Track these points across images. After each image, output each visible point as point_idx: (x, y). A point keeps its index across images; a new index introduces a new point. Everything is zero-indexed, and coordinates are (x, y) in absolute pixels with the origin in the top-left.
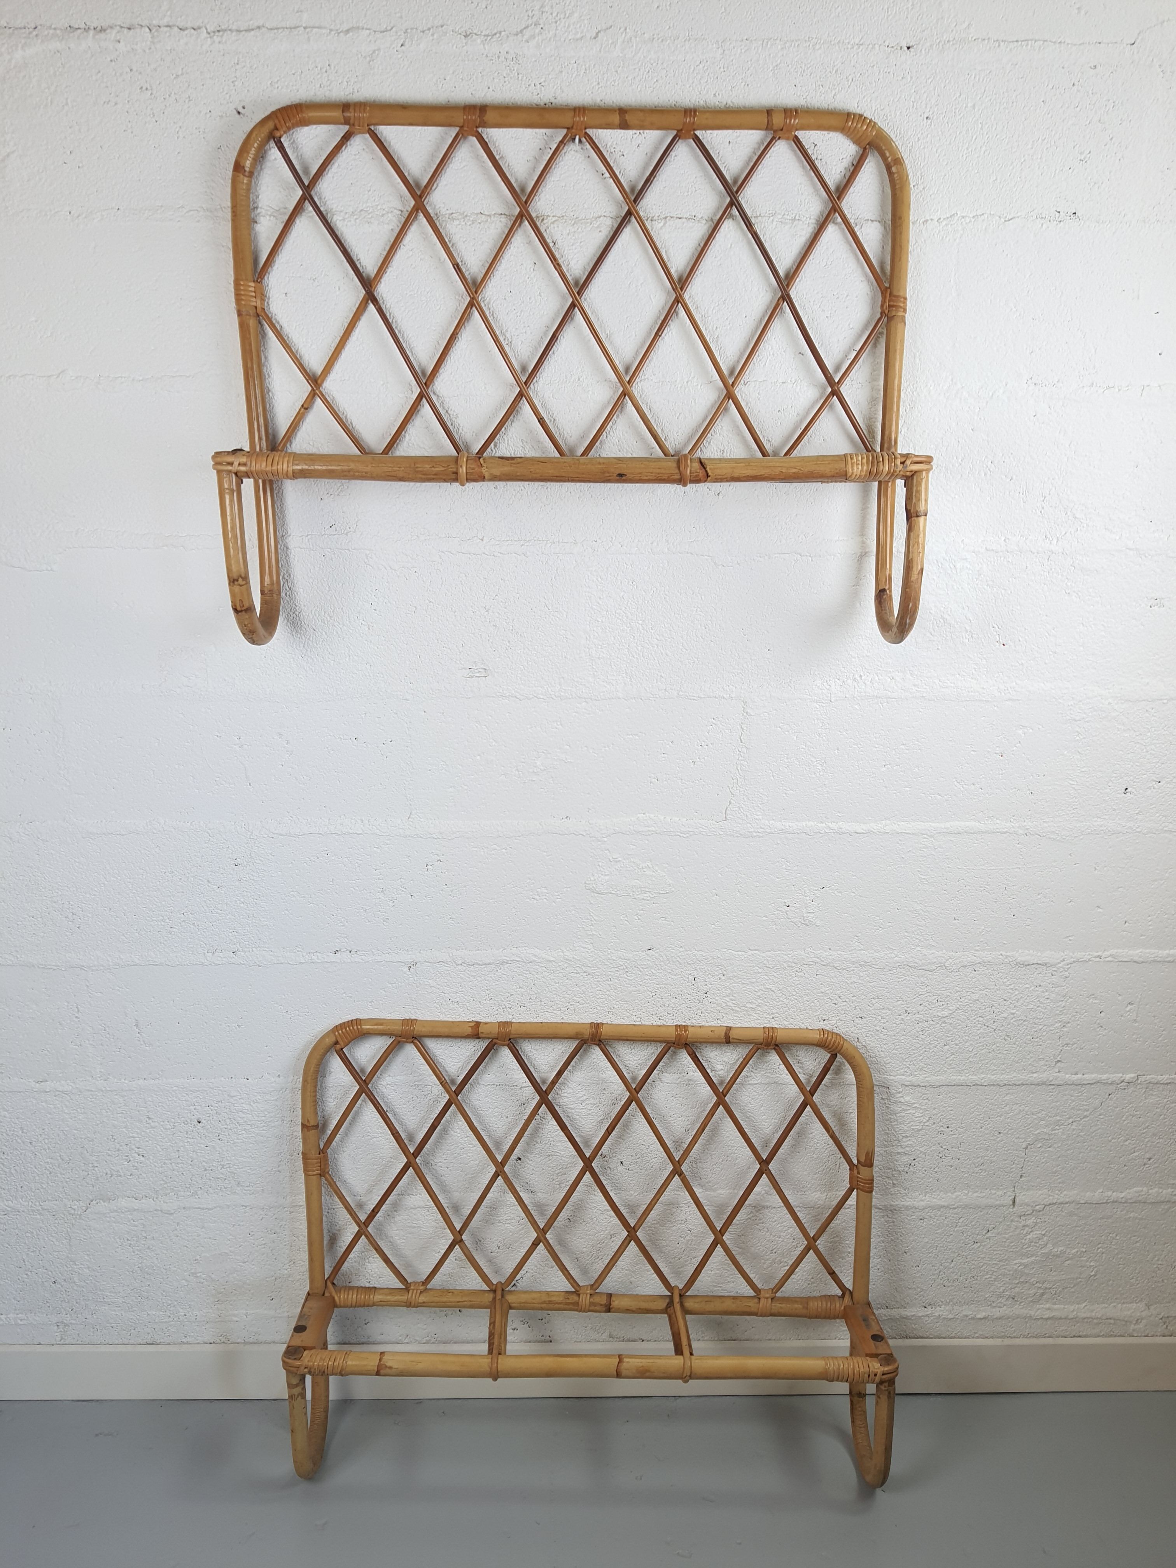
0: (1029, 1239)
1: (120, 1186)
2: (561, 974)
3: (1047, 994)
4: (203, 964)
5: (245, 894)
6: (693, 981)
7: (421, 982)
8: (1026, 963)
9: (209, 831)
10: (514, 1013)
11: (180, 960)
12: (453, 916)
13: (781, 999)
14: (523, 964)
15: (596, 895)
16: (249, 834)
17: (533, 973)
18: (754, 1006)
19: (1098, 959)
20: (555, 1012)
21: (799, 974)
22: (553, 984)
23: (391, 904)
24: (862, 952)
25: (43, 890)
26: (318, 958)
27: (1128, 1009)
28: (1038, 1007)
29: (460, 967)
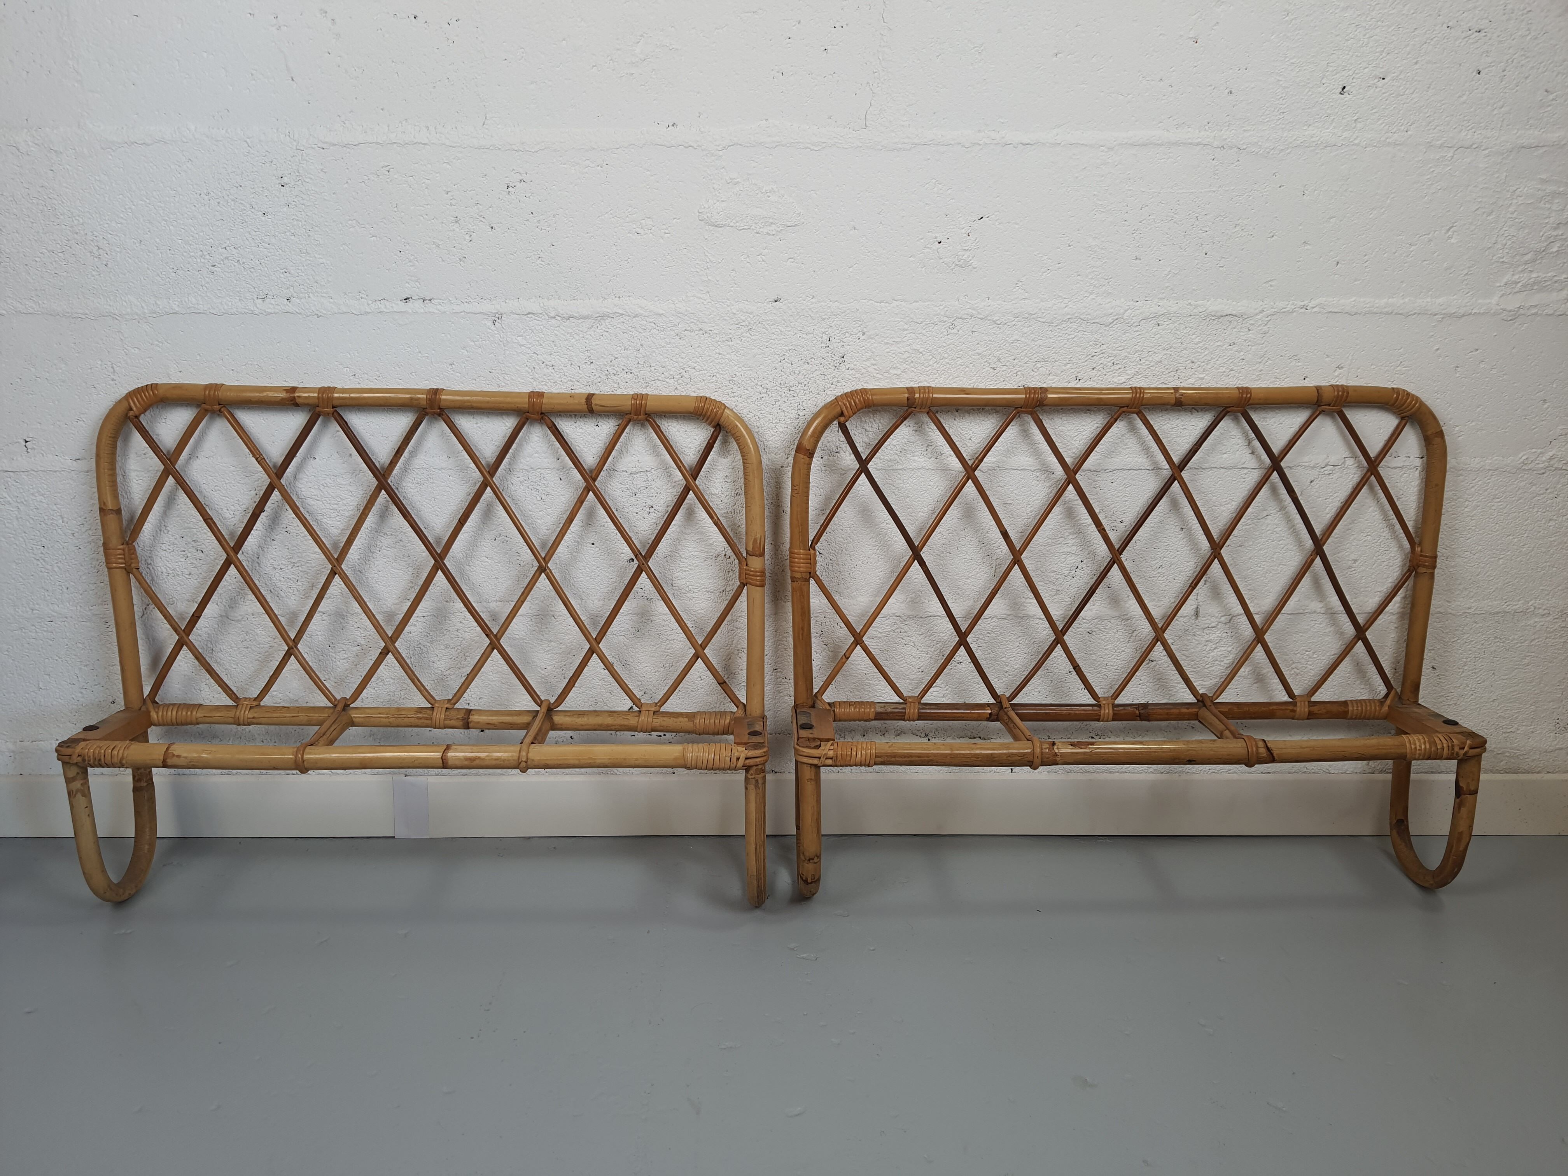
0: (1213, 657)
1: (179, 589)
2: (672, 333)
3: (1242, 353)
4: (252, 313)
5: (295, 223)
6: (828, 342)
7: (509, 340)
8: (1219, 314)
9: (248, 140)
10: (620, 381)
11: (226, 307)
12: (542, 255)
13: (931, 363)
14: (628, 318)
15: (712, 228)
16: (295, 144)
17: (640, 330)
18: (899, 372)
19: (1303, 310)
20: (668, 380)
21: (952, 331)
22: (663, 344)
23: (467, 237)
24: (1027, 301)
25: (62, 217)
26: (386, 307)
27: (1336, 374)
28: (1231, 370)
29: (553, 321)
